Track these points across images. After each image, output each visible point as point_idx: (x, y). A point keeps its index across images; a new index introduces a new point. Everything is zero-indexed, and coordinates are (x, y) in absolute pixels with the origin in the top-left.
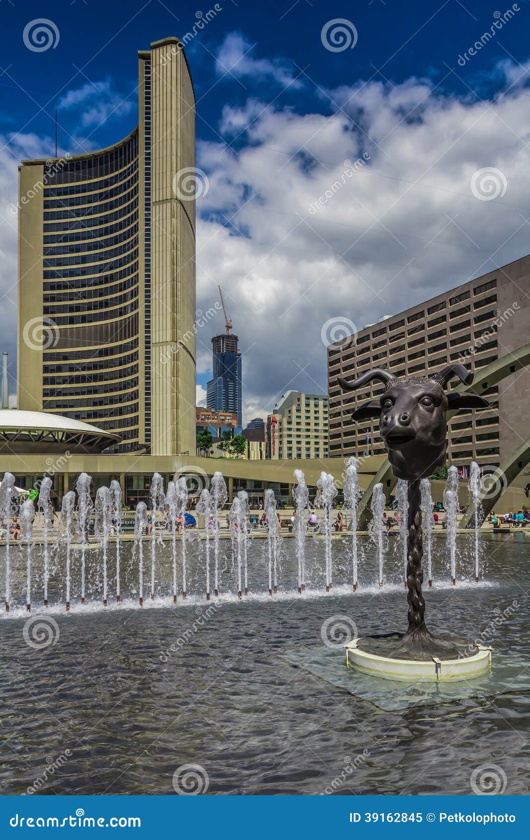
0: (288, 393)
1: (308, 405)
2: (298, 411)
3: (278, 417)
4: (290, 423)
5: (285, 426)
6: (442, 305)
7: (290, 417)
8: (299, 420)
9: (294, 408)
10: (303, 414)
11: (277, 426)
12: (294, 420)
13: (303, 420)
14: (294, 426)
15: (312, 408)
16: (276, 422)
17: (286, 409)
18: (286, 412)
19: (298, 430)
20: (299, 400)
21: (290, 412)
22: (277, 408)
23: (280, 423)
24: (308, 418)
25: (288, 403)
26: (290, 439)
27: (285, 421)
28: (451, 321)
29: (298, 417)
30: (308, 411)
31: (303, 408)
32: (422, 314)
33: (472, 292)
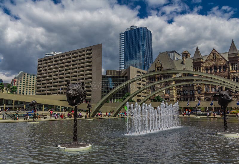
0: (21, 72)
1: (28, 77)
2: (24, 78)
3: (16, 80)
4: (21, 82)
5: (19, 83)
6: (77, 53)
7: (21, 80)
8: (24, 81)
9: (23, 77)
10: (26, 79)
11: (16, 83)
12: (23, 81)
13: (26, 82)
14: (22, 83)
15: (29, 78)
16: (16, 81)
17: (20, 77)
18: (20, 78)
19: (24, 85)
20: (25, 75)
21: (21, 78)
22: (16, 77)
23: (17, 82)
24: (27, 81)
25: (21, 75)
26: (20, 88)
27: (19, 81)
28: (79, 58)
29: (24, 80)
30: (27, 79)
31: (26, 77)
32: (70, 54)
33: (85, 51)
